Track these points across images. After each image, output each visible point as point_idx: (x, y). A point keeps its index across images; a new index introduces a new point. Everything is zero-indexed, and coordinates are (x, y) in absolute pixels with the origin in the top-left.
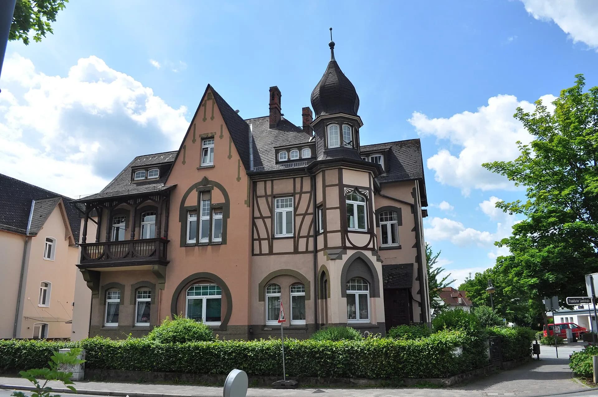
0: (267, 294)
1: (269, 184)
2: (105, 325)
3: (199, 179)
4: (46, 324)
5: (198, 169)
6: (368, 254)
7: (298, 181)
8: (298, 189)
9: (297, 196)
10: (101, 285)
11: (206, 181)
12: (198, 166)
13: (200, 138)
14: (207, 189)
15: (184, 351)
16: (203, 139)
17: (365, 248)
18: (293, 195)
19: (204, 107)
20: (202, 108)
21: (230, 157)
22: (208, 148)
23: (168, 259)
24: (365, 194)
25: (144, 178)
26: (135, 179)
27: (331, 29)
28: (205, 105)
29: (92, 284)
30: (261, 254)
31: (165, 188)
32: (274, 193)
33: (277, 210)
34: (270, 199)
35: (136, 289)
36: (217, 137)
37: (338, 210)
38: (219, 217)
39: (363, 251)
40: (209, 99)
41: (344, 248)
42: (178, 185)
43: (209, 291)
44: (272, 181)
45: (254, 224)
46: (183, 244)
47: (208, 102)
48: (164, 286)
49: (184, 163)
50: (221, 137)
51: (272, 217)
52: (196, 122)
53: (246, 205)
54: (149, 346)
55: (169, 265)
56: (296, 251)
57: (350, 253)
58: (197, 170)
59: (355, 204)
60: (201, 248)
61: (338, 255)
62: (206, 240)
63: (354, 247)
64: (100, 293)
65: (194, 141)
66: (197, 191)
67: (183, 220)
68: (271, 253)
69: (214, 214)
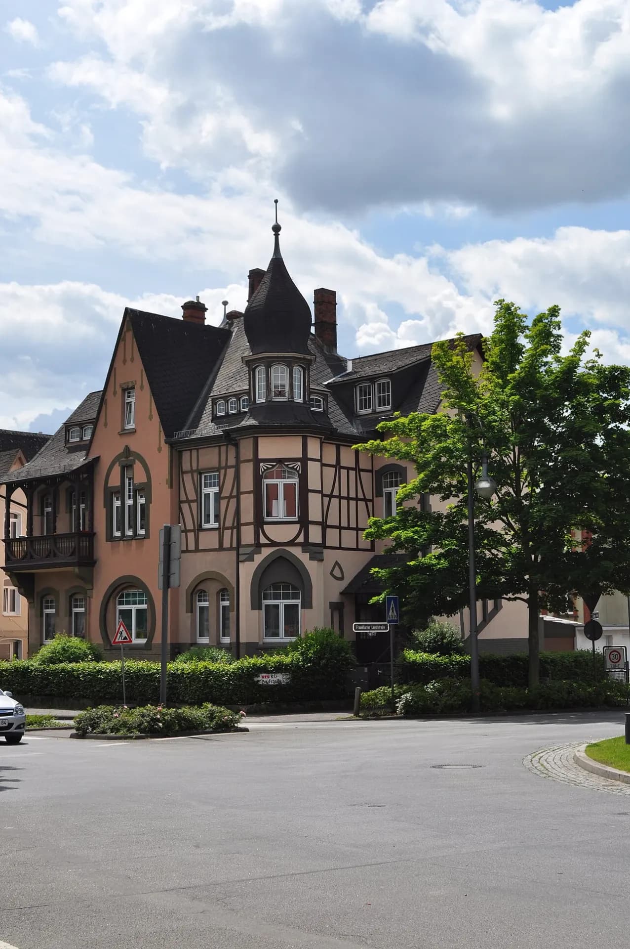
0: (198, 603)
1: (194, 453)
2: (44, 642)
3: (121, 450)
4: (18, 640)
5: (120, 434)
6: (296, 551)
7: (223, 449)
8: (223, 464)
9: (223, 471)
10: (36, 591)
11: (127, 451)
12: (120, 430)
13: (121, 389)
14: (129, 463)
15: (55, 673)
16: (124, 390)
17: (292, 543)
18: (218, 469)
19: (123, 342)
20: (122, 344)
21: (151, 418)
22: (131, 402)
23: (95, 558)
24: (295, 467)
25: (78, 439)
26: (71, 440)
27: (276, 201)
28: (124, 340)
29: (22, 590)
30: (187, 551)
31: (87, 461)
32: (199, 468)
33: (205, 491)
34: (195, 475)
35: (71, 597)
36: (137, 387)
37: (252, 495)
38: (142, 501)
39: (287, 548)
40: (128, 330)
41: (258, 546)
42: (101, 457)
43: (138, 599)
44: (198, 450)
45: (180, 510)
46: (110, 538)
47: (127, 334)
48: (92, 592)
49: (106, 425)
50: (142, 387)
51: (198, 501)
52: (115, 365)
53: (167, 486)
54: (28, 667)
55: (96, 565)
56: (221, 548)
57: (266, 552)
58: (119, 436)
59: (281, 483)
60: (125, 542)
61: (247, 556)
62: (130, 533)
63: (273, 544)
64: (35, 601)
65: (115, 393)
66: (119, 466)
67: (109, 505)
68: (197, 550)
69: (138, 497)
